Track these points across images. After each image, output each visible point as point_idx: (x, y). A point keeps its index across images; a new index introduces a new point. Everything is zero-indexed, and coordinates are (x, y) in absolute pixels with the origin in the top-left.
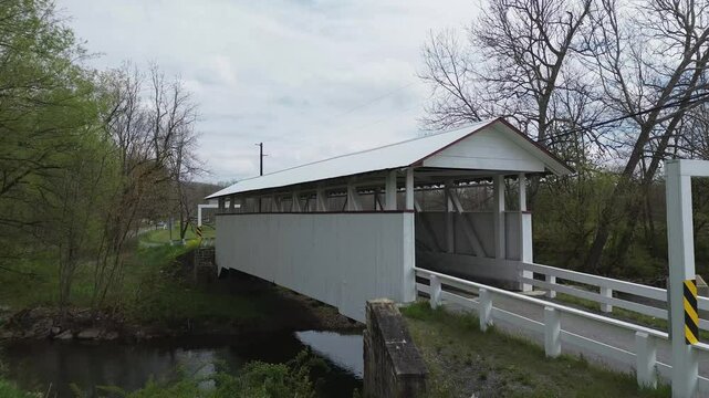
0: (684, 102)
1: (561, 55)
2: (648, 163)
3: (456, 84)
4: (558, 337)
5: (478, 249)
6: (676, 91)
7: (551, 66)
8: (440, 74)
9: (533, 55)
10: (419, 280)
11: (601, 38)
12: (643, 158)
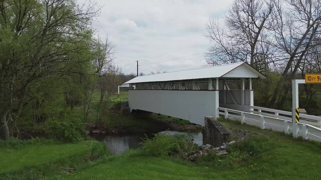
0: (308, 46)
1: (260, 29)
2: (293, 69)
3: (219, 39)
4: (264, 124)
5: (235, 102)
6: (304, 41)
7: (256, 33)
8: (213, 35)
9: (249, 29)
10: (220, 111)
11: (276, 23)
12: (291, 67)
